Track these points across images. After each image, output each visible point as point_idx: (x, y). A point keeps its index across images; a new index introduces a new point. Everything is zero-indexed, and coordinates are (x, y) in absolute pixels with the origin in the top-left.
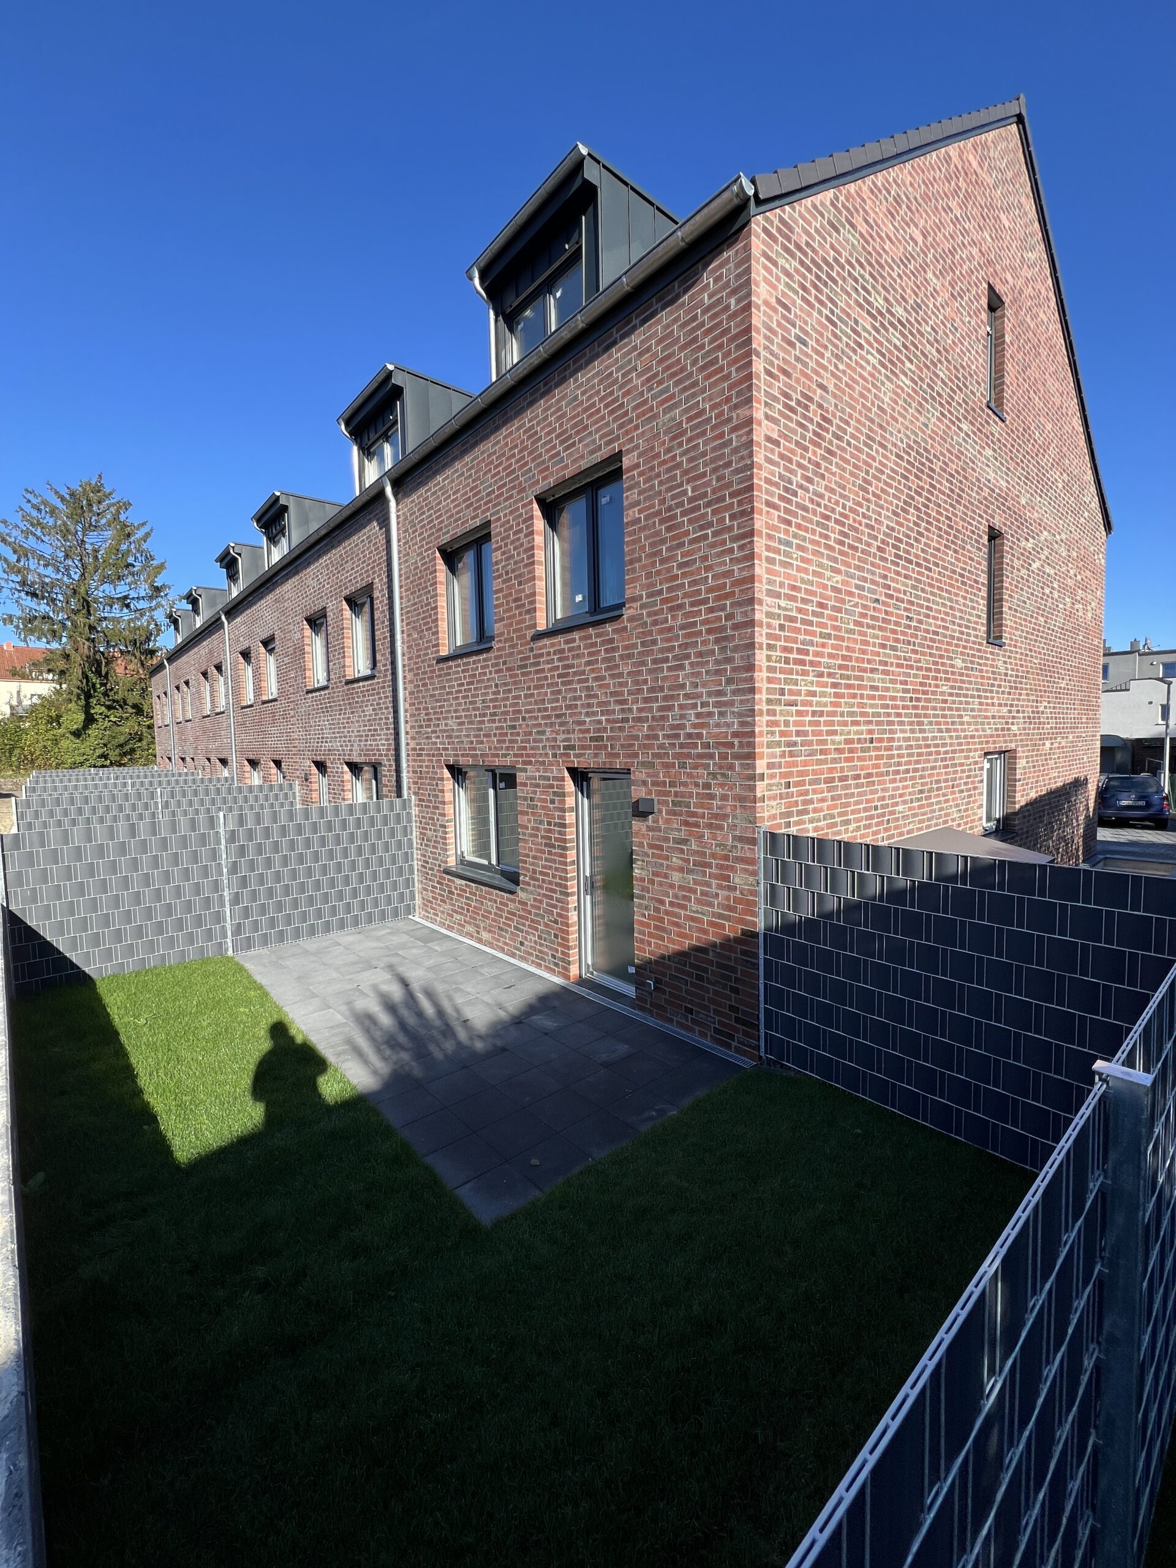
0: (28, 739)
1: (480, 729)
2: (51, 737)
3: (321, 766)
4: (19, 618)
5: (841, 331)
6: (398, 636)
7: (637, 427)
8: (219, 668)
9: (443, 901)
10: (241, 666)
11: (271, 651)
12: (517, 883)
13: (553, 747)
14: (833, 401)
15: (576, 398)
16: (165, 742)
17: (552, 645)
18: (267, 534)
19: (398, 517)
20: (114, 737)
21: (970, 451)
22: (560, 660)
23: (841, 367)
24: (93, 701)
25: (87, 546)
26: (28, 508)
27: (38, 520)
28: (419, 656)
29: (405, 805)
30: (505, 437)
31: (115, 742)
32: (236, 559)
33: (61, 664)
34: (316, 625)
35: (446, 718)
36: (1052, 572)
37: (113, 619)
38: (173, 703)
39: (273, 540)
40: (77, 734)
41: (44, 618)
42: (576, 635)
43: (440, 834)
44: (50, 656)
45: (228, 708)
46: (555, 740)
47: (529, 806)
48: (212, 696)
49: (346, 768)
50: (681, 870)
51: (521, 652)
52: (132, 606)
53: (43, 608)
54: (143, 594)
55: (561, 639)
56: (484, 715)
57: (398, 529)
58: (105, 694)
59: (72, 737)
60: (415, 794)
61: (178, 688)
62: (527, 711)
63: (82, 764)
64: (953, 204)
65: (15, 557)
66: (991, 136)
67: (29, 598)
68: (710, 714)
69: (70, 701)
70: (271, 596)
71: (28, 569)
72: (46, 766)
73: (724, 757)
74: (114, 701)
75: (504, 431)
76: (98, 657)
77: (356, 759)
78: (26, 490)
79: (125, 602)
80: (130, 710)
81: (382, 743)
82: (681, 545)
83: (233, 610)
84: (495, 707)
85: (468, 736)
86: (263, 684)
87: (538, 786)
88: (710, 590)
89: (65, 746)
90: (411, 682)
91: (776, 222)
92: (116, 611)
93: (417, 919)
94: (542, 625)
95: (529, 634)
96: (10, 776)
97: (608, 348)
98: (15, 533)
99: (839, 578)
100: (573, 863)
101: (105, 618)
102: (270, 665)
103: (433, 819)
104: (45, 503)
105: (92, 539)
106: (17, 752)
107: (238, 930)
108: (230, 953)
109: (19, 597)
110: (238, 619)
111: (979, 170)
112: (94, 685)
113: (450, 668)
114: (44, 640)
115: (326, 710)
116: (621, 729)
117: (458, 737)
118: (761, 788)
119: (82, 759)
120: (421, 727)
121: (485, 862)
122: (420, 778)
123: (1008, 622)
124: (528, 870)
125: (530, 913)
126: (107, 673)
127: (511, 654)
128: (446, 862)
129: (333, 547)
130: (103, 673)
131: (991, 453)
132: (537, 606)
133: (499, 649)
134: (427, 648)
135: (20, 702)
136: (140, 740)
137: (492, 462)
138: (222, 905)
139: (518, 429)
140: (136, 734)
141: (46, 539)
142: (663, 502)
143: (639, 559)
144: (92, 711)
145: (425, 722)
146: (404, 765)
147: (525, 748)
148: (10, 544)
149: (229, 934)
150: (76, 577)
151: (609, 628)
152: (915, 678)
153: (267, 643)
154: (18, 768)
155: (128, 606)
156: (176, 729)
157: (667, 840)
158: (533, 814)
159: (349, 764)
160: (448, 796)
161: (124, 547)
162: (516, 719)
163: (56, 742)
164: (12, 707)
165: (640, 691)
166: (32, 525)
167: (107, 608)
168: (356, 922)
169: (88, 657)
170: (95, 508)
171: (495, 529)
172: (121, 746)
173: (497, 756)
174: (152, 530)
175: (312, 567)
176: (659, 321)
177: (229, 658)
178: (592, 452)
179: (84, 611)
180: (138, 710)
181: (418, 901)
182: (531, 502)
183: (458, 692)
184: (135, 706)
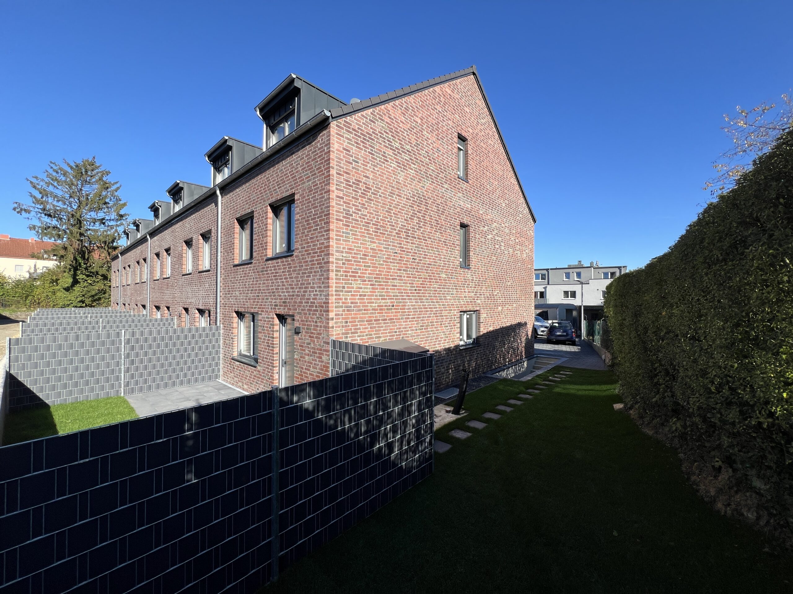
0: (37, 292)
1: (247, 296)
2: (51, 290)
3: (186, 310)
4: (40, 227)
5: (377, 156)
6: (219, 254)
7: (299, 185)
8: (145, 260)
9: (231, 372)
10: (155, 260)
11: (169, 254)
12: (257, 362)
13: (271, 305)
14: (372, 181)
15: (282, 170)
16: (116, 295)
17: (272, 264)
18: (173, 199)
19: (222, 203)
20: (89, 292)
21: (448, 195)
22: (274, 270)
23: (376, 169)
24: (79, 272)
25: (83, 192)
26: (51, 171)
27: (56, 178)
28: (227, 263)
29: (217, 329)
30: (260, 179)
31: (90, 294)
32: (158, 209)
33: (62, 252)
34: (189, 244)
35: (235, 291)
36: (500, 239)
37: (94, 231)
38: (122, 276)
39: (176, 201)
40: (67, 289)
41: (54, 228)
42: (279, 260)
43: (231, 342)
44: (55, 248)
45: (147, 279)
46: (271, 302)
47: (262, 330)
48: (141, 274)
49: (197, 312)
50: (308, 355)
51: (262, 265)
52: (106, 224)
53: (54, 222)
54: (113, 218)
55: (275, 261)
56: (248, 290)
57: (222, 208)
58: (86, 269)
59: (64, 291)
60: (223, 324)
61: (125, 268)
62: (263, 290)
63: (68, 305)
64: (438, 107)
65: (40, 196)
66: (459, 81)
67: (47, 217)
68: (317, 295)
69: (65, 272)
70: (170, 229)
71: (47, 202)
72: (47, 306)
73: (321, 311)
74: (91, 272)
75: (260, 177)
76: (84, 249)
77: (201, 308)
78: (51, 162)
79: (102, 221)
80: (100, 277)
81: (211, 301)
82: (310, 231)
83: (154, 233)
84: (252, 287)
85: (243, 299)
86: (164, 270)
87: (265, 321)
88: (318, 249)
89: (60, 296)
90: (223, 274)
91: (343, 122)
92: (97, 226)
93: (219, 381)
94: (270, 254)
95: (265, 258)
96: (24, 311)
97: (292, 154)
98: (41, 183)
99: (375, 245)
100: (277, 353)
101: (89, 230)
102: (168, 260)
103: (228, 335)
104: (61, 169)
105: (86, 189)
106: (30, 298)
107: (127, 384)
108: (122, 395)
109: (41, 216)
110: (155, 238)
111: (452, 94)
112: (80, 264)
113: (237, 269)
114: (53, 239)
115: (190, 284)
116: (292, 299)
117: (239, 299)
118: (331, 323)
119: (69, 303)
120: (226, 294)
121: (249, 354)
122: (225, 317)
123: (474, 259)
124: (261, 357)
125: (261, 375)
126: (88, 258)
127: (259, 266)
128: (233, 354)
129: (197, 211)
130: (86, 257)
131: (461, 194)
132: (268, 247)
133: (255, 263)
134: (230, 260)
135: (35, 270)
136: (105, 293)
137: (255, 188)
138: (120, 373)
139: (264, 177)
140: (103, 290)
141: (60, 187)
142: (306, 214)
143: (299, 234)
144: (77, 278)
145: (228, 292)
146: (218, 311)
147: (262, 305)
148: (38, 189)
149: (123, 386)
150: (75, 207)
151: (289, 259)
152: (417, 282)
153: (168, 250)
154: (30, 306)
155: (104, 224)
156: (122, 289)
157: (304, 343)
158: (264, 333)
159: (198, 310)
160: (235, 325)
161: (104, 193)
162: (259, 293)
163: (54, 293)
164: (30, 274)
165: (298, 284)
166: (52, 180)
167: (92, 224)
168: (189, 381)
169: (78, 249)
170: (89, 173)
171: (256, 214)
172: (93, 296)
173: (252, 308)
174: (120, 186)
175: (188, 218)
176: (306, 149)
177: (150, 255)
178: (286, 191)
179: (78, 226)
180: (105, 277)
181: (221, 373)
182: (267, 206)
183: (240, 280)
184: (103, 275)
